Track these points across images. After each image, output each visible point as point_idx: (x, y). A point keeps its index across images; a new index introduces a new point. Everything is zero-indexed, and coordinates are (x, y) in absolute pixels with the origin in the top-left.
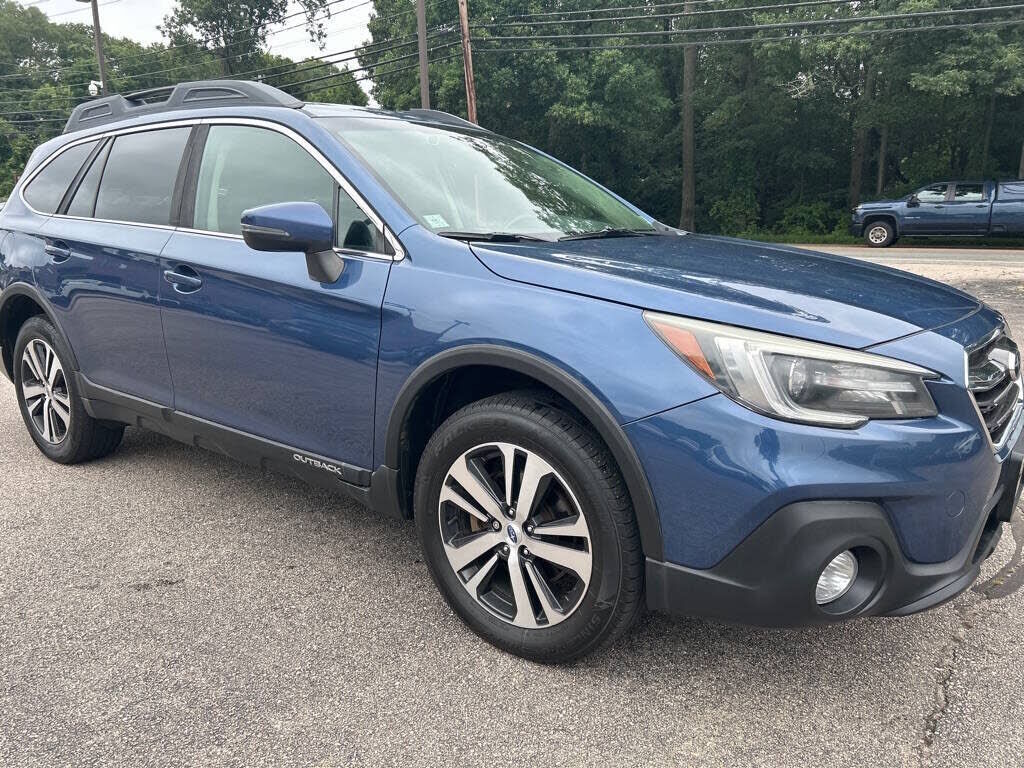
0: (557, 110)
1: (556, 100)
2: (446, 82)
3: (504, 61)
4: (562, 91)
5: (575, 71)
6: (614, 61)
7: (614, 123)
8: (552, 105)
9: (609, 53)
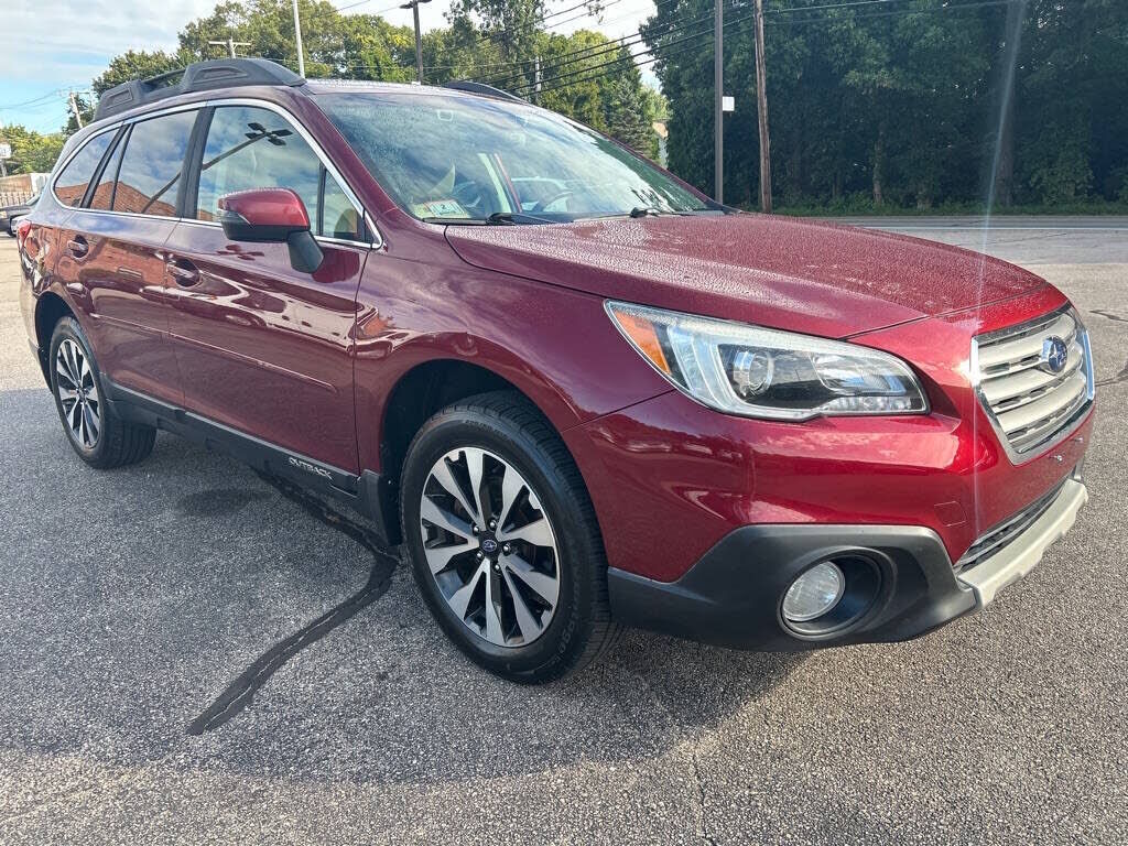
0: (853, 77)
1: (853, 65)
2: (735, 57)
3: (797, 31)
4: (858, 57)
5: (874, 34)
6: (919, 25)
7: (916, 88)
8: (847, 73)
9: (915, 16)
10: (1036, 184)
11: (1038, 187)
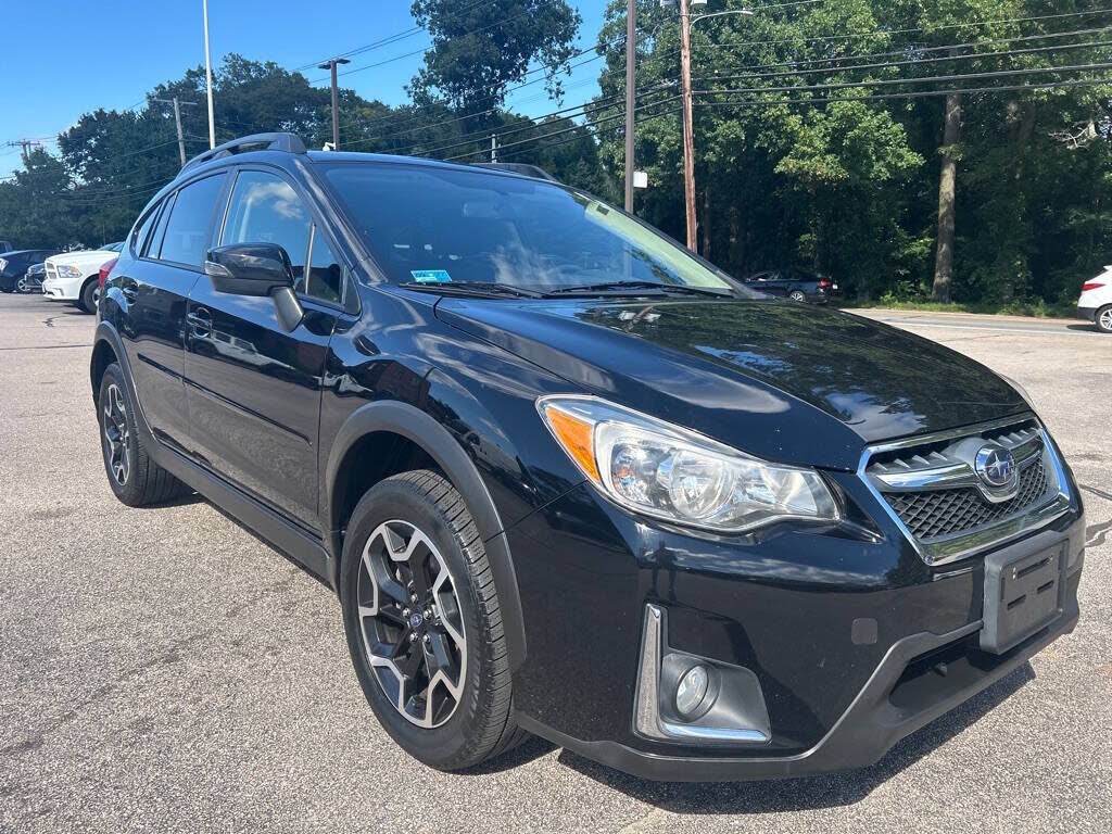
0: (787, 163)
1: (785, 153)
4: (793, 144)
5: (808, 123)
6: (854, 114)
8: (781, 159)
10: (975, 282)
11: (977, 285)
